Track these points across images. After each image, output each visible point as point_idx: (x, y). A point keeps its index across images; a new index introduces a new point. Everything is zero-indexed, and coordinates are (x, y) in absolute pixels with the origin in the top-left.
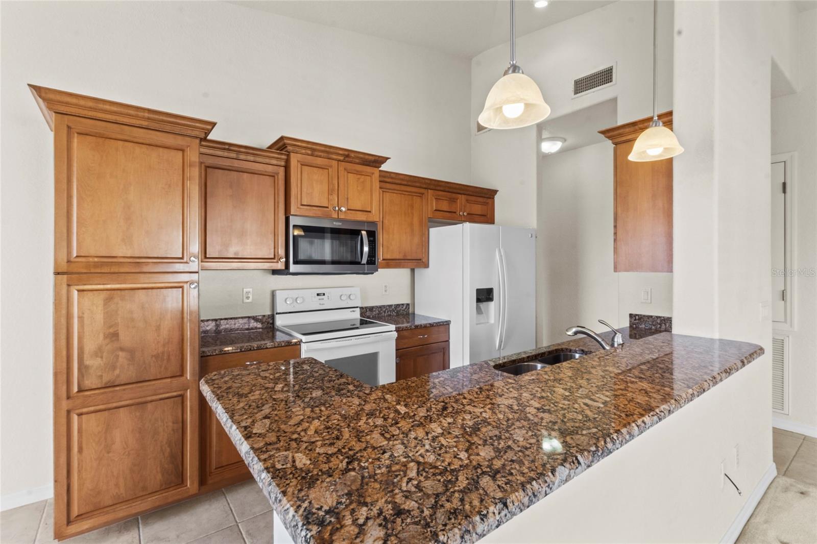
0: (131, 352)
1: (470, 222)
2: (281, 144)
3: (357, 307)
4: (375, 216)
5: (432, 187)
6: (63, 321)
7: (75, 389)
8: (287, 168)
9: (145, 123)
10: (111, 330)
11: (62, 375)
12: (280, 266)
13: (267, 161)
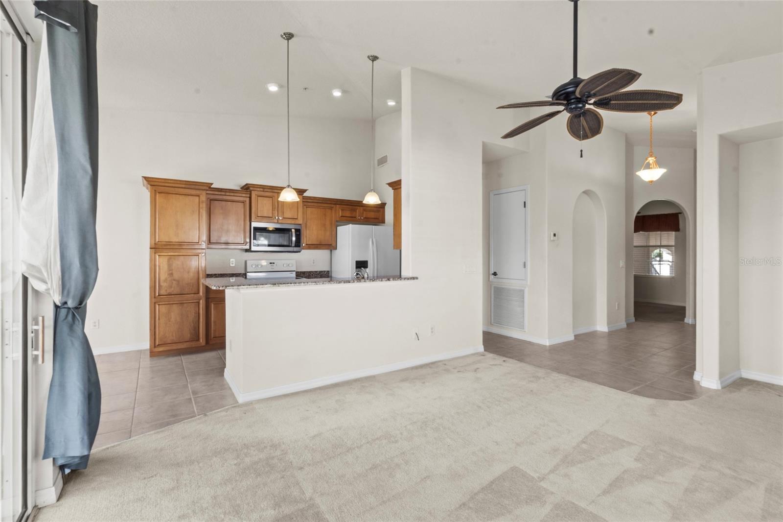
0: (178, 281)
1: (352, 224)
2: (247, 187)
3: (294, 271)
4: (300, 221)
5: (339, 203)
6: (153, 267)
7: (157, 295)
8: (250, 198)
9: (184, 186)
10: (170, 272)
11: (153, 288)
12: (247, 247)
13: (240, 195)
